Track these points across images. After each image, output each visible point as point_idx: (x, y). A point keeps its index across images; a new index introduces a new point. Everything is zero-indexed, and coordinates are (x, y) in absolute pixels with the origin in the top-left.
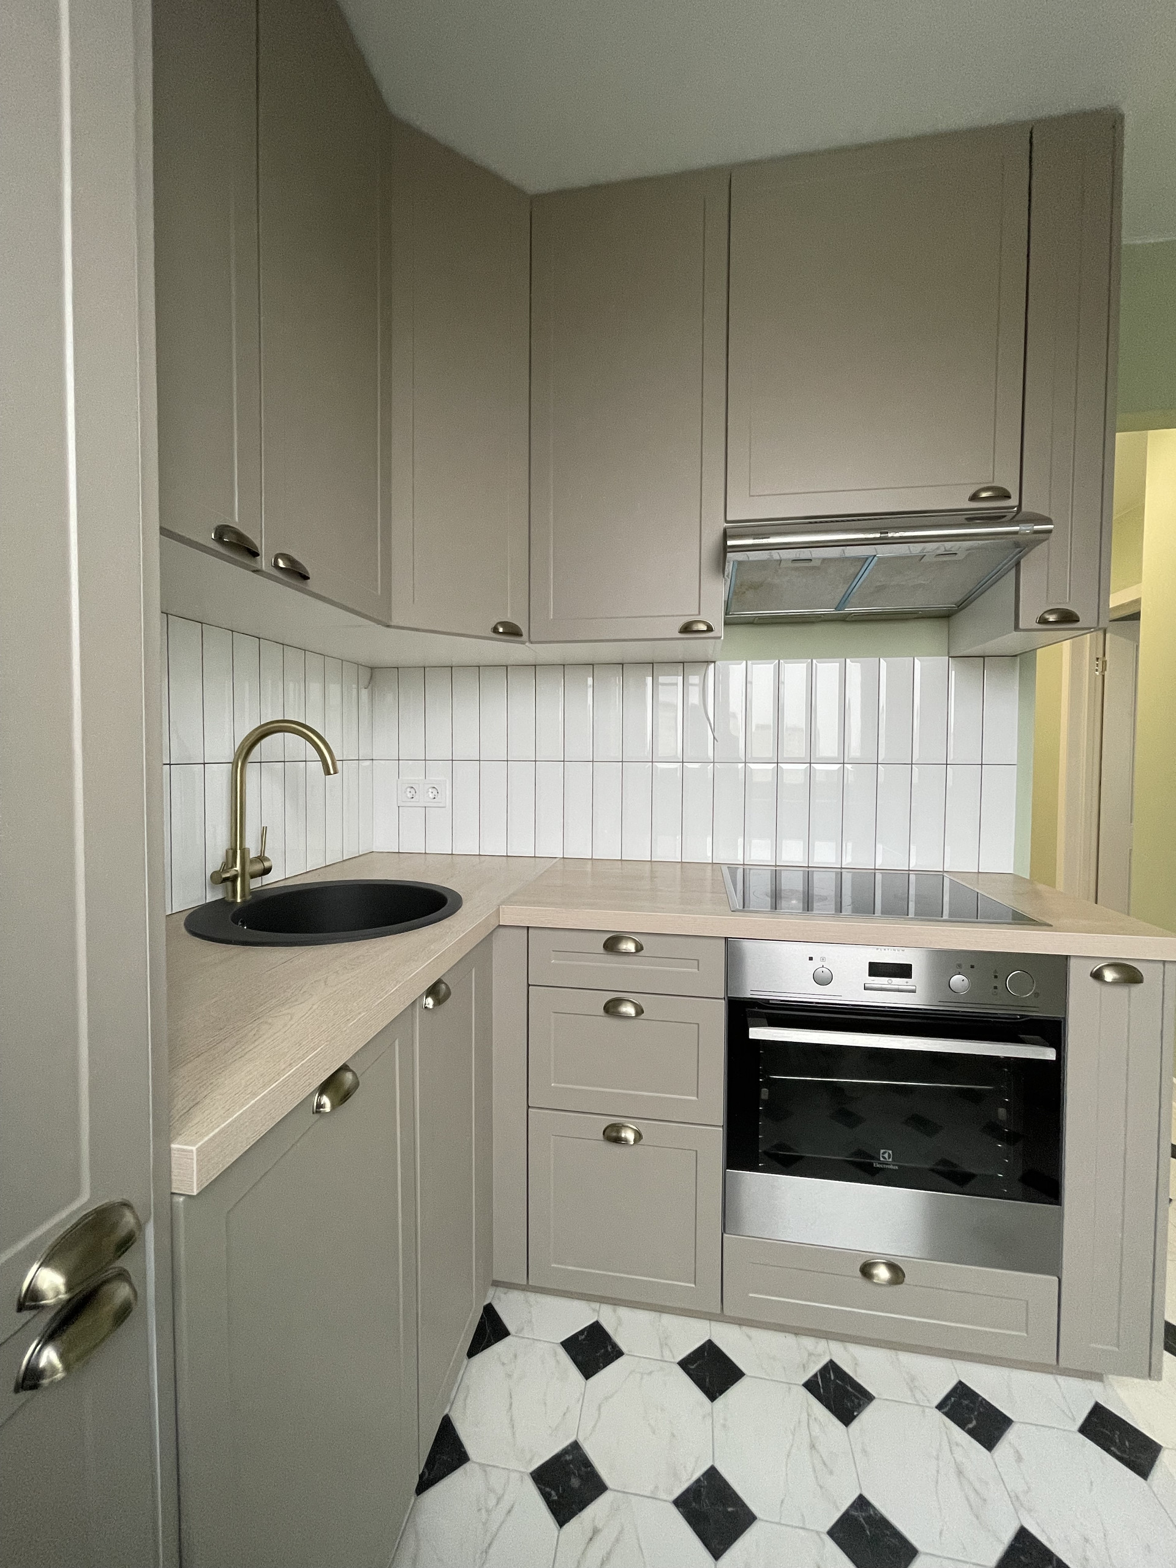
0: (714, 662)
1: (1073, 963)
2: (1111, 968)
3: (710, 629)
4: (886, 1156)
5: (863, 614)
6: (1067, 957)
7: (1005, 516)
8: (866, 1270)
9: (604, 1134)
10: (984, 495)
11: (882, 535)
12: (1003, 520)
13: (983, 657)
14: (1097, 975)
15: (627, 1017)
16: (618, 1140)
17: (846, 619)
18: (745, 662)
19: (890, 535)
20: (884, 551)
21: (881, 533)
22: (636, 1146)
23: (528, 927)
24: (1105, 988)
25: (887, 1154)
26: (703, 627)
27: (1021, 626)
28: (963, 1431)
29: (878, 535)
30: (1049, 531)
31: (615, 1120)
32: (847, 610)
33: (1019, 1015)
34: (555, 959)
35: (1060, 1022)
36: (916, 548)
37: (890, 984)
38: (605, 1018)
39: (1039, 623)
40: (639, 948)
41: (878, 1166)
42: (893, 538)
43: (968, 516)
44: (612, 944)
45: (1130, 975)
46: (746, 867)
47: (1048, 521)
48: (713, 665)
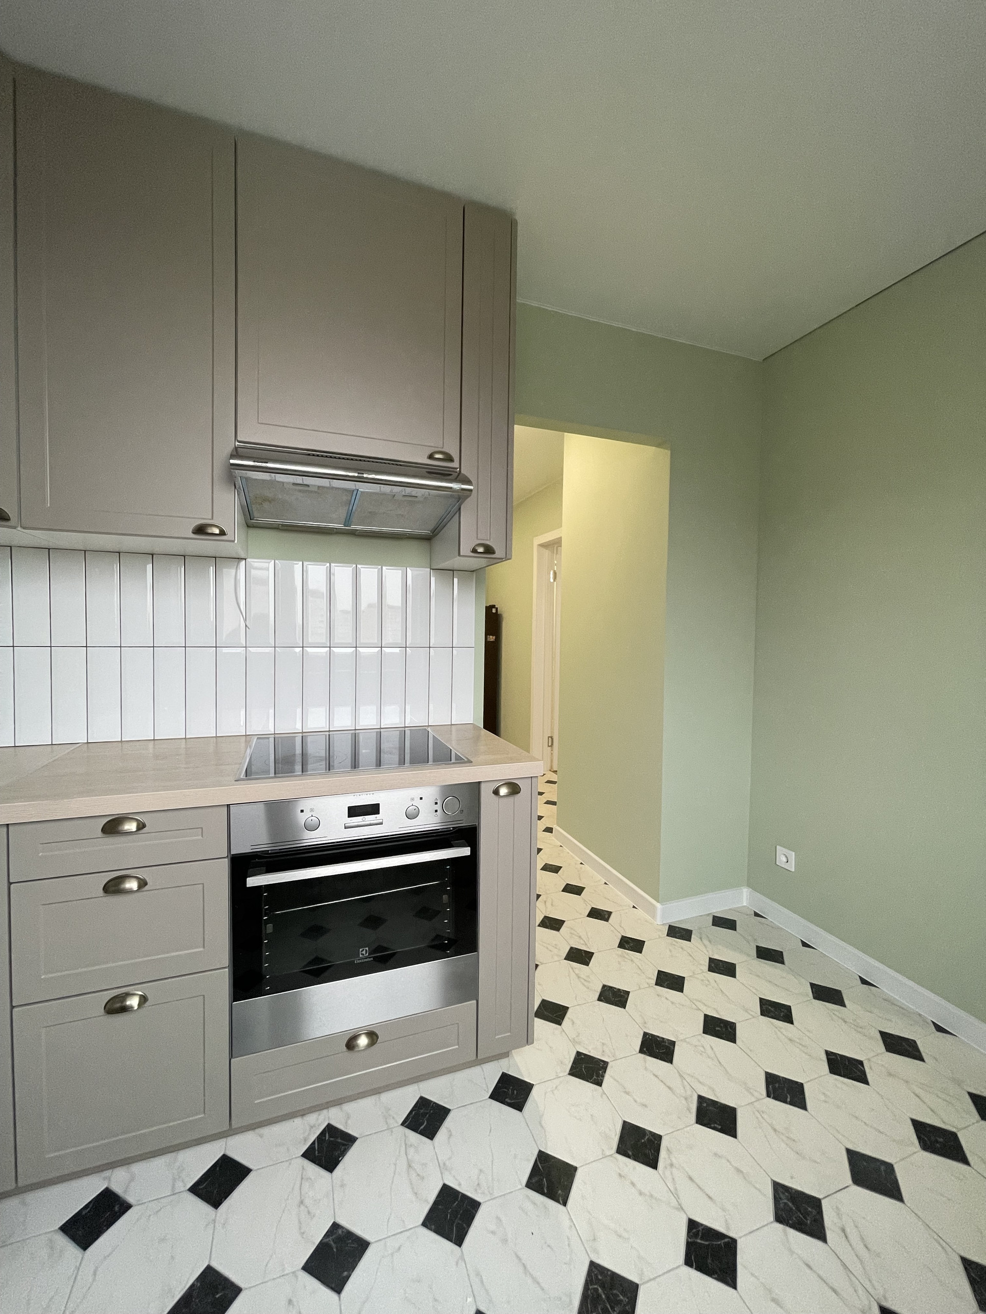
0: (245, 559)
1: (483, 786)
2: (505, 785)
3: (222, 533)
4: (364, 952)
5: (366, 532)
6: (479, 783)
7: (451, 475)
8: (351, 1044)
9: (104, 1009)
10: (437, 456)
11: (360, 475)
12: (450, 477)
13: (453, 571)
14: (496, 792)
15: (130, 891)
16: (125, 1009)
17: (353, 533)
18: (273, 561)
19: (365, 476)
20: (363, 488)
21: (358, 473)
22: (140, 1010)
23: (8, 825)
24: (501, 800)
25: (364, 951)
26: (217, 531)
27: (461, 554)
28: (417, 1134)
29: (356, 475)
30: (471, 490)
31: (115, 993)
32: (353, 527)
33: (453, 828)
34: (43, 852)
35: (476, 827)
36: (387, 489)
37: (364, 821)
38: (107, 898)
39: (472, 552)
40: (141, 826)
41: (358, 962)
42: (367, 478)
43: (429, 470)
44: (112, 827)
45: (514, 789)
46: (276, 736)
47: (469, 482)
48: (244, 561)
